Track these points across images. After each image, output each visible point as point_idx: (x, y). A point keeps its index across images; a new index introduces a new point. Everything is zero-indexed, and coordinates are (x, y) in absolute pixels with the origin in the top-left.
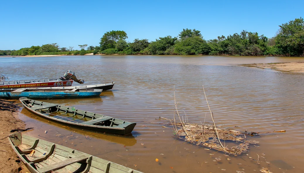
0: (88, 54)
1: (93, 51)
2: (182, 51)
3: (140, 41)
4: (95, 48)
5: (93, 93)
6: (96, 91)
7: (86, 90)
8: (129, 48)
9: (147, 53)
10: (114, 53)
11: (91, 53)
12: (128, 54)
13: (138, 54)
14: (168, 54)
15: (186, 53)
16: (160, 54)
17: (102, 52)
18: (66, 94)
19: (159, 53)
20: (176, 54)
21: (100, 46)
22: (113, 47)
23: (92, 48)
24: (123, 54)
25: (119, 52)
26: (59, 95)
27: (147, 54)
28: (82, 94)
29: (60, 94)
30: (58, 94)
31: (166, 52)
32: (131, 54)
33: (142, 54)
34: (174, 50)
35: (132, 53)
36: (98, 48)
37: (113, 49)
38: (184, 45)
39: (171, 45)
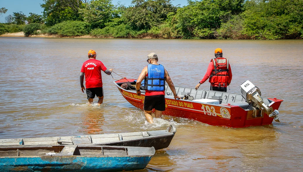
0: (9, 34)
1: (21, 26)
2: (263, 28)
3: (151, 4)
4: (29, 19)
5: (128, 161)
6: (134, 152)
7: (100, 149)
8: (121, 22)
9: (169, 34)
10: (82, 32)
11: (16, 31)
12: (118, 37)
13: (144, 36)
14: (226, 37)
15: (276, 33)
16: (203, 38)
17: (50, 29)
18: (47, 162)
19: (201, 35)
20: (249, 38)
21: (42, 14)
22: (77, 16)
23: (19, 18)
24: (106, 37)
25: (93, 32)
26: (25, 165)
27: (169, 37)
28: (96, 163)
29: (28, 163)
30: (22, 163)
31: (220, 31)
32: (127, 36)
33: (157, 36)
34: (241, 27)
35: (128, 34)
36: (35, 19)
37: (78, 23)
38: (269, 14)
39: (233, 13)
